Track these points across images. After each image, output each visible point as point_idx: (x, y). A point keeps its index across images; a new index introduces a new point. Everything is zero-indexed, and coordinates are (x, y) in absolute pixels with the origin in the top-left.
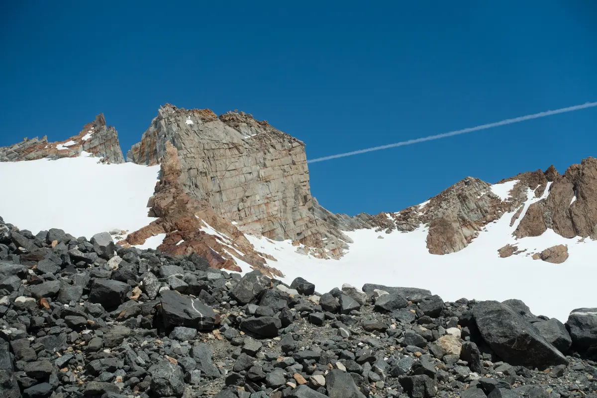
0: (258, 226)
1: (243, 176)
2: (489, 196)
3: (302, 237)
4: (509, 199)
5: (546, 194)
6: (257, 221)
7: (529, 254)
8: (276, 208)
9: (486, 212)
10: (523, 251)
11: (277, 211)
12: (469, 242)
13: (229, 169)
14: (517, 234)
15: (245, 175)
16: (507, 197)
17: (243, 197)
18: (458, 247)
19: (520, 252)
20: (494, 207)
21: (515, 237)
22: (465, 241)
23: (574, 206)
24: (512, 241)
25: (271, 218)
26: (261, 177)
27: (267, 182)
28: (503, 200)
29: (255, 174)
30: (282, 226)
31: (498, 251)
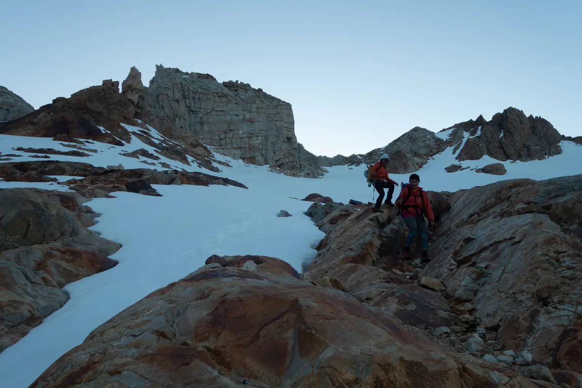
0: (238, 152)
1: (229, 117)
2: (434, 138)
3: (279, 163)
4: (450, 139)
5: (479, 133)
6: (237, 148)
7: (472, 170)
8: (258, 142)
9: (432, 148)
10: (467, 168)
11: (259, 143)
12: (421, 167)
13: (216, 110)
14: (459, 158)
15: (232, 116)
16: (448, 138)
17: (227, 130)
18: (411, 169)
19: (464, 169)
20: (438, 145)
21: (458, 160)
22: (417, 166)
23: (504, 139)
24: (456, 163)
25: (252, 148)
26: (246, 118)
27: (251, 122)
28: (445, 140)
29: (241, 117)
30: (262, 155)
31: (445, 169)
